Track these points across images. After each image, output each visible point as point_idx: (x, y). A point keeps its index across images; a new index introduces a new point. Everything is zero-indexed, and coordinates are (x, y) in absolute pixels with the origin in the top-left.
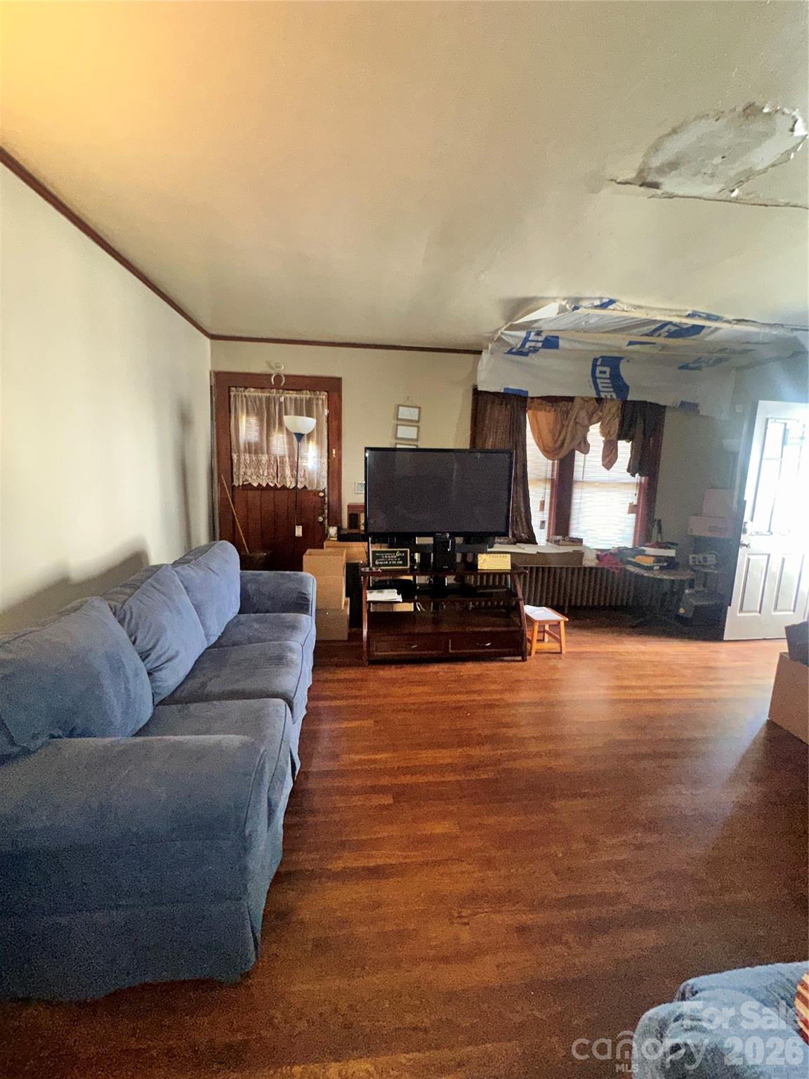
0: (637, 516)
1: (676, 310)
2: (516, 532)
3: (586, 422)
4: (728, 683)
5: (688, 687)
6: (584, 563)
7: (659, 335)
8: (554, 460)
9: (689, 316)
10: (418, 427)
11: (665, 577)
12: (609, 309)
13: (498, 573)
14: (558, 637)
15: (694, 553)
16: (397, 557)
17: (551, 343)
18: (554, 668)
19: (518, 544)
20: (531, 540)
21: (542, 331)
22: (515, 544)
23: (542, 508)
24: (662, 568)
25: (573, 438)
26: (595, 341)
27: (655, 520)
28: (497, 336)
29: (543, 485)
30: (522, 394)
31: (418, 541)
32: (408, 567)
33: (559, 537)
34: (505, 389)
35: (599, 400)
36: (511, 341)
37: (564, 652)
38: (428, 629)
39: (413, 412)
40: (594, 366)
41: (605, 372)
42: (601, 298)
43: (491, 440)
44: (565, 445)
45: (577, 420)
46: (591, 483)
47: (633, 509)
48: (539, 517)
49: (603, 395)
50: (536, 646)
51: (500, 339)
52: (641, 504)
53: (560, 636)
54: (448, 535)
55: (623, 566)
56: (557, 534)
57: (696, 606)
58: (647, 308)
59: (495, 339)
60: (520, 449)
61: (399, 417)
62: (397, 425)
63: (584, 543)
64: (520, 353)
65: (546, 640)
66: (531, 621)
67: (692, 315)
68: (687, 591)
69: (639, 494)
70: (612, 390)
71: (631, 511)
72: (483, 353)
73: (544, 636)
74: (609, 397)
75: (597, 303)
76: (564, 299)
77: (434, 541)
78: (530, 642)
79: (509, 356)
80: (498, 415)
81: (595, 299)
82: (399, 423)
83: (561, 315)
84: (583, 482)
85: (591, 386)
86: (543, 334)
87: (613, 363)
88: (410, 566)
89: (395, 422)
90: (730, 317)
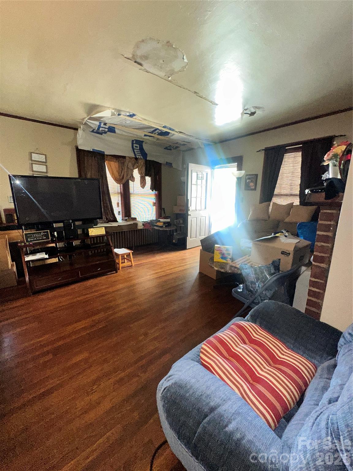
0: (156, 207)
1: (159, 124)
2: (107, 217)
3: (132, 168)
4: (189, 263)
5: (176, 267)
6: (138, 228)
7: (155, 134)
8: (120, 184)
9: (163, 127)
10: (46, 165)
11: (167, 229)
12: (134, 118)
13: (98, 236)
14: (130, 259)
15: (176, 220)
16: (42, 235)
17: (112, 130)
18: (130, 273)
19: (109, 223)
20: (115, 220)
21: (107, 123)
22: (108, 223)
23: (118, 206)
24: (166, 226)
25: (127, 175)
26: (132, 132)
27: (162, 208)
28: (85, 122)
29: (117, 195)
30: (102, 153)
31: (55, 225)
32: (50, 239)
33: (127, 218)
34: (93, 149)
35: (136, 159)
36: (92, 126)
37: (133, 265)
38: (68, 268)
39: (42, 157)
40: (133, 144)
41: (137, 147)
42: (129, 112)
43: (89, 174)
44: (125, 178)
45: (128, 167)
46: (138, 194)
47: (154, 204)
48: (117, 210)
49: (137, 157)
50: (121, 265)
51: (85, 124)
52: (157, 202)
53: (131, 259)
54: (71, 221)
55: (153, 227)
56: (126, 217)
57: (178, 238)
58: (148, 121)
59: (83, 123)
60: (104, 178)
61: (33, 159)
62: (32, 164)
63: (137, 220)
64: (98, 133)
65: (126, 262)
66: (117, 255)
67: (164, 127)
68: (175, 234)
69: (156, 198)
70: (140, 155)
71: (154, 206)
72: (79, 130)
73: (125, 260)
74: (140, 158)
75: (128, 114)
76: (113, 109)
77: (64, 224)
78: (118, 264)
79: (93, 133)
80: (91, 162)
81: (127, 112)
82: (33, 162)
83: (113, 117)
84: (134, 194)
85: (132, 152)
86: (107, 125)
87: (140, 143)
88: (51, 239)
89: (31, 162)
90: (177, 130)
